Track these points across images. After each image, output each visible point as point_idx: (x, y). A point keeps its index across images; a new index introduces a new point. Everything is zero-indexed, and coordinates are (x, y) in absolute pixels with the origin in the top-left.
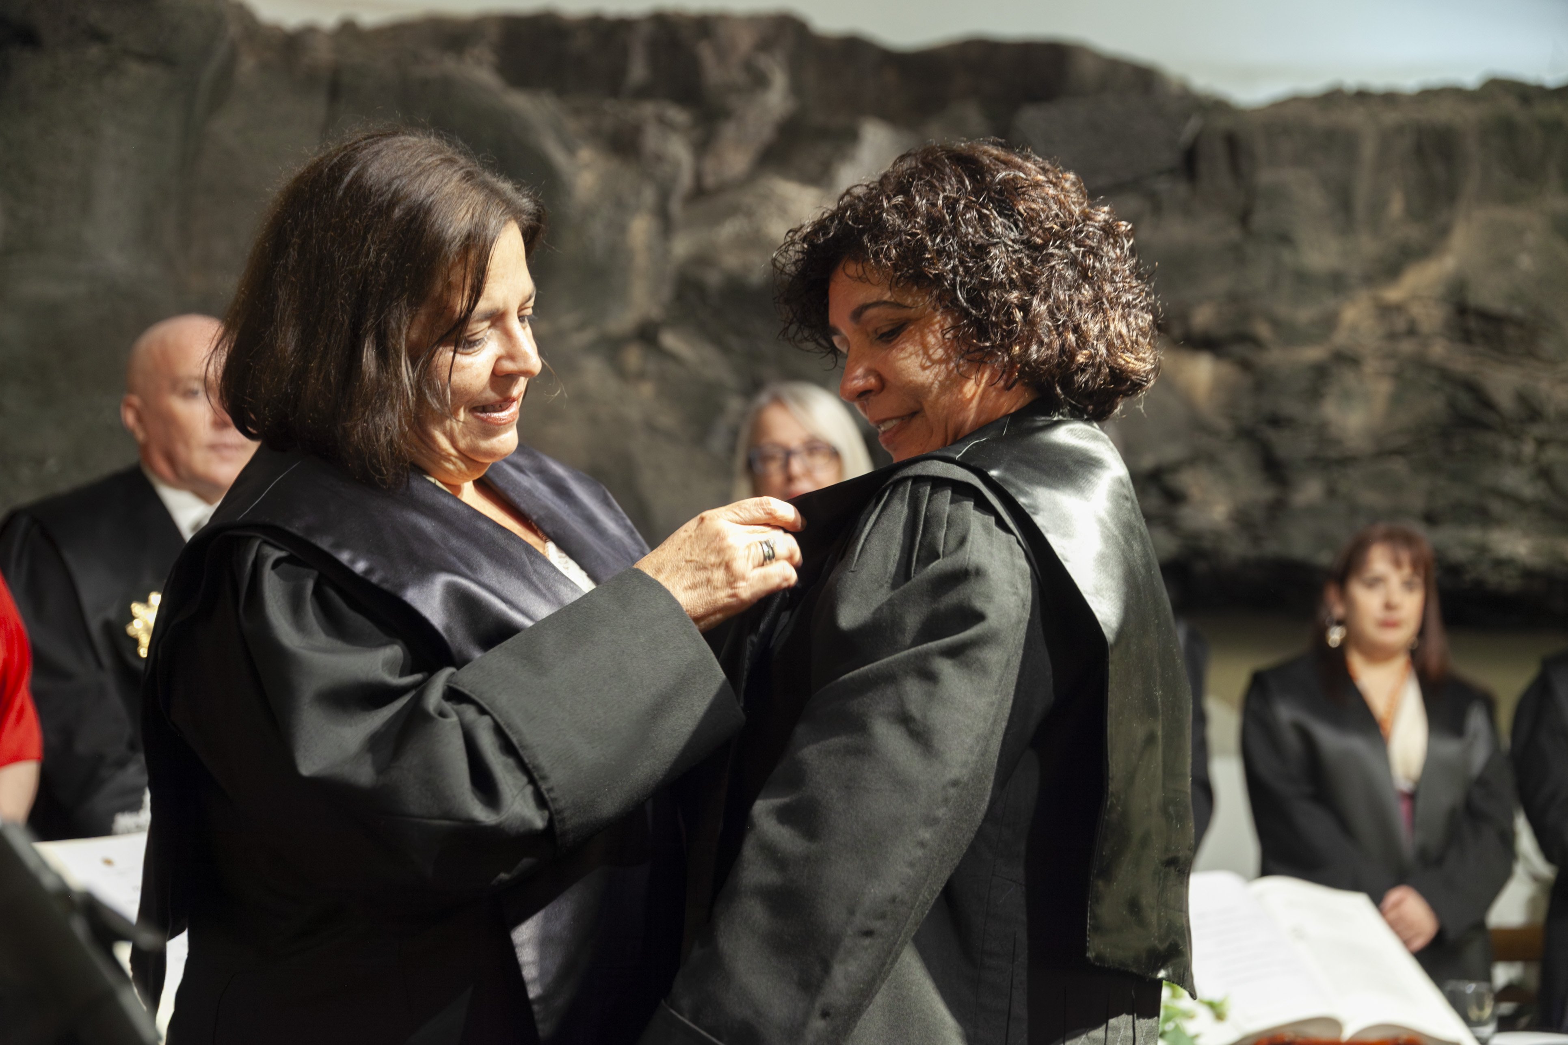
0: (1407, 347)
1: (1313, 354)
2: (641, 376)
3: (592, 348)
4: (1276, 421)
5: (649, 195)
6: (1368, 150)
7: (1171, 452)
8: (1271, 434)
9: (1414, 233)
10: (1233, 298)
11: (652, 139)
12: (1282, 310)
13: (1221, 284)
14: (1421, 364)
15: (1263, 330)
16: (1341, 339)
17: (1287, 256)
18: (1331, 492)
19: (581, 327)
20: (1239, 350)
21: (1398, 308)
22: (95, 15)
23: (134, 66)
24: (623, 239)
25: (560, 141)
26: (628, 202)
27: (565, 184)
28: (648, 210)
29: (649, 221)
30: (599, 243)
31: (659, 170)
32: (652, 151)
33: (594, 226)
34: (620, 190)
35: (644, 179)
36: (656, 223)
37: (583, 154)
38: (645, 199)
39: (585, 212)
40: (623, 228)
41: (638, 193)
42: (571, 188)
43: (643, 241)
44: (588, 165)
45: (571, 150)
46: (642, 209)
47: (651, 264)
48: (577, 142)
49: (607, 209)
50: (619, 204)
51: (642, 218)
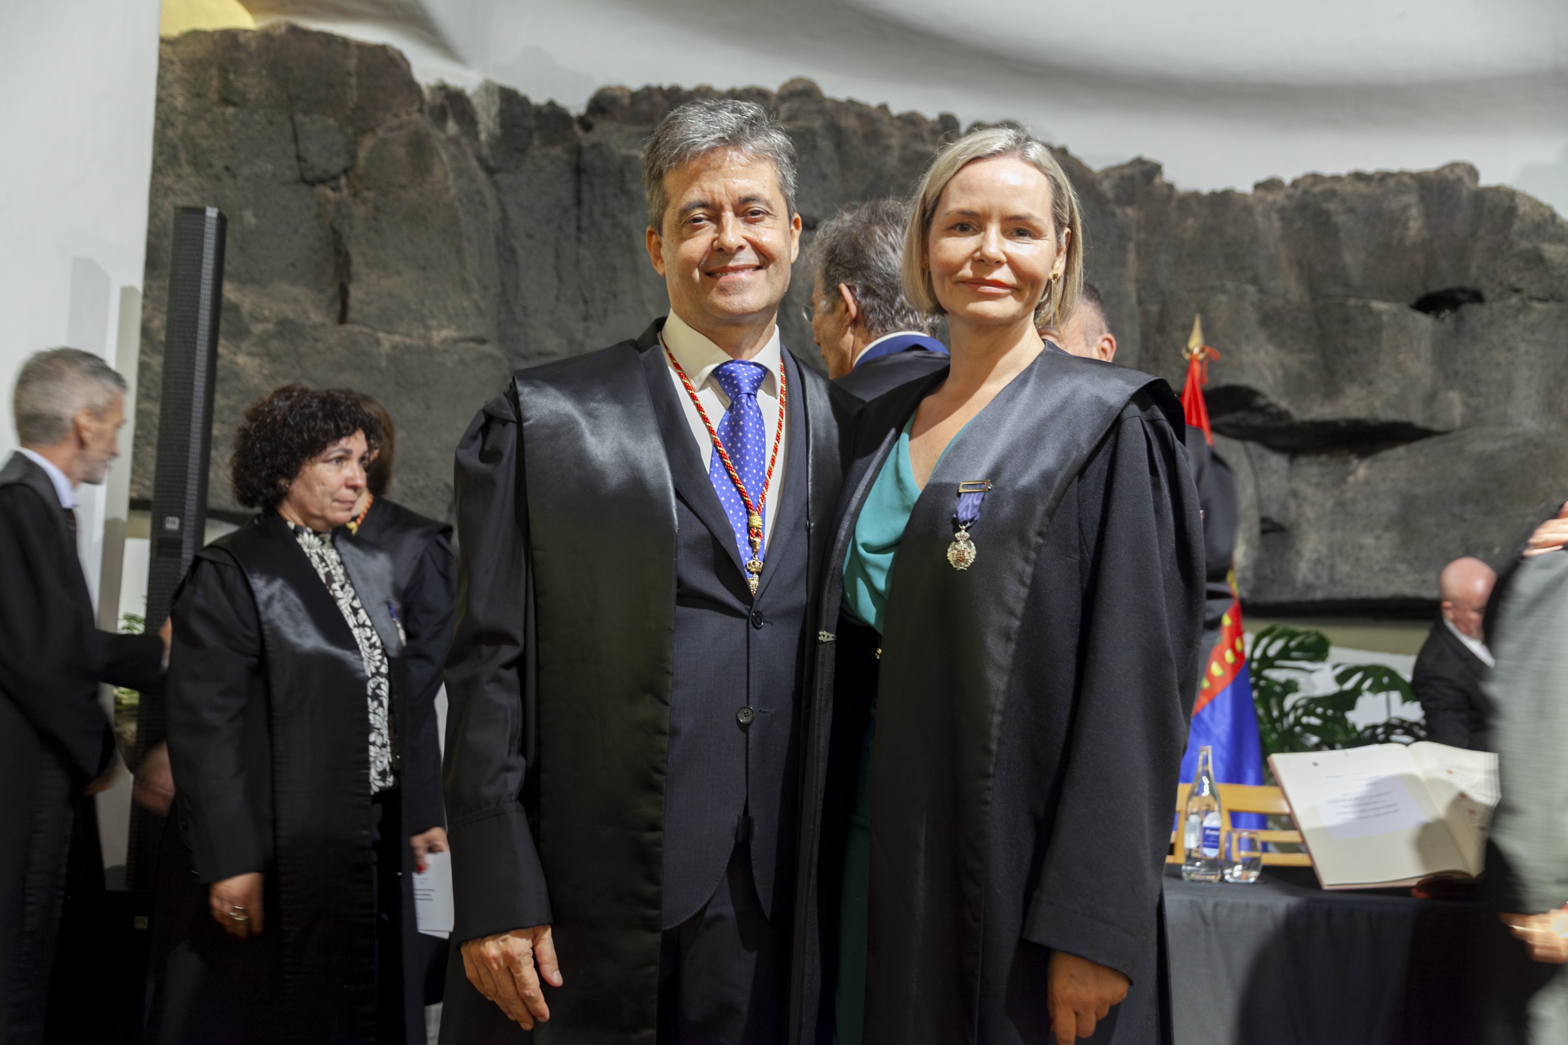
22: (1513, 279)
23: (1538, 305)
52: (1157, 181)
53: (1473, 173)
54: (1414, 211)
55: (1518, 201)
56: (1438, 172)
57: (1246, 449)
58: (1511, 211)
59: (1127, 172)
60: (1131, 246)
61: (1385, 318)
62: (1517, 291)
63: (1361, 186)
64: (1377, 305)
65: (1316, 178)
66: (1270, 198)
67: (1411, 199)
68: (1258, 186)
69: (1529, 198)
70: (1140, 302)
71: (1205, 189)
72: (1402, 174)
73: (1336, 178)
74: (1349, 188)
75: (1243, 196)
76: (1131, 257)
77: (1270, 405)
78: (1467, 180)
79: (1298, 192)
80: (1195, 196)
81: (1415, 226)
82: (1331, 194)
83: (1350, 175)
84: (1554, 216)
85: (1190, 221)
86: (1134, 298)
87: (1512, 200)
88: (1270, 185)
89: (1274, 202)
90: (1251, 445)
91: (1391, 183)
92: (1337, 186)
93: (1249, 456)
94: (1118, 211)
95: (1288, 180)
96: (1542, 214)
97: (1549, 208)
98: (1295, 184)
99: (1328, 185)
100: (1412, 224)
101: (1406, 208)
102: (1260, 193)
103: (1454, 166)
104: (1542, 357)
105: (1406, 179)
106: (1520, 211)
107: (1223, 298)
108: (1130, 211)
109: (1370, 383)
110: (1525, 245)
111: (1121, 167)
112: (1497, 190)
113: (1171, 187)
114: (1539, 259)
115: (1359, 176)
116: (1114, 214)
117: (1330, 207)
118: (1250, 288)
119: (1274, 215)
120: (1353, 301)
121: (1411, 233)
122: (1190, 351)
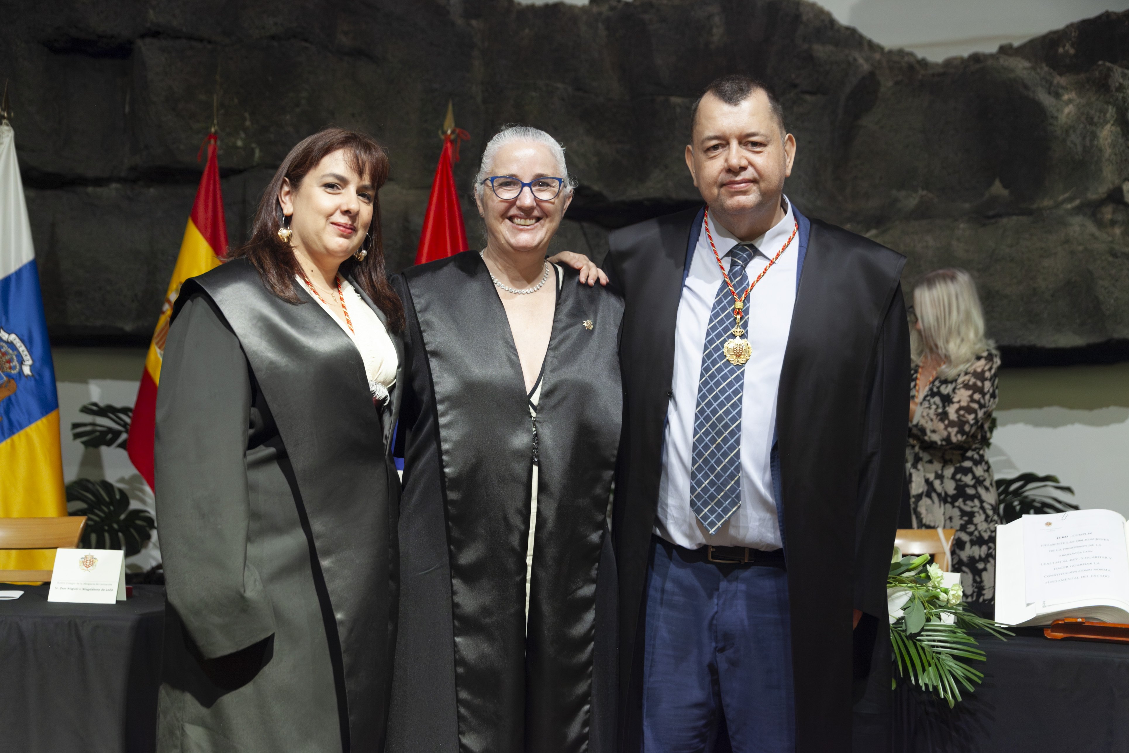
2: (1113, 223)
3: (1078, 210)
5: (1111, 111)
19: (1071, 199)
22: (793, 76)
23: (808, 97)
24: (1095, 143)
25: (1049, 93)
26: (1096, 119)
27: (1052, 117)
28: (1112, 122)
29: (1113, 128)
30: (1080, 148)
31: (1120, 96)
32: (1117, 84)
33: (1074, 138)
34: (1092, 112)
35: (1108, 103)
36: (1119, 129)
37: (1066, 97)
38: (1108, 115)
39: (1067, 131)
40: (1094, 136)
41: (1104, 112)
42: (1056, 118)
43: (1109, 140)
44: (1070, 101)
45: (1057, 96)
46: (1106, 122)
47: (1116, 154)
48: (1061, 91)
49: (1082, 126)
50: (1091, 121)
51: (1108, 127)
54: (717, 19)
55: (802, 9)
57: (582, 228)
58: (797, 17)
60: (476, 53)
61: (678, 110)
62: (795, 86)
64: (674, 100)
66: (595, 9)
67: (714, 9)
69: (814, 7)
75: (572, 7)
76: (477, 63)
79: (620, 6)
80: (532, 8)
81: (718, 33)
84: (833, 22)
85: (527, 31)
87: (798, 9)
89: (600, 14)
90: (585, 225)
93: (585, 234)
96: (823, 21)
97: (829, 15)
100: (715, 30)
101: (710, 17)
102: (590, 6)
104: (810, 142)
106: (804, 18)
107: (534, 94)
108: (474, 22)
109: (666, 167)
110: (806, 46)
114: (809, 58)
116: (456, 26)
117: (646, 17)
118: (560, 85)
119: (600, 25)
120: (661, 98)
121: (716, 39)
122: (444, 133)
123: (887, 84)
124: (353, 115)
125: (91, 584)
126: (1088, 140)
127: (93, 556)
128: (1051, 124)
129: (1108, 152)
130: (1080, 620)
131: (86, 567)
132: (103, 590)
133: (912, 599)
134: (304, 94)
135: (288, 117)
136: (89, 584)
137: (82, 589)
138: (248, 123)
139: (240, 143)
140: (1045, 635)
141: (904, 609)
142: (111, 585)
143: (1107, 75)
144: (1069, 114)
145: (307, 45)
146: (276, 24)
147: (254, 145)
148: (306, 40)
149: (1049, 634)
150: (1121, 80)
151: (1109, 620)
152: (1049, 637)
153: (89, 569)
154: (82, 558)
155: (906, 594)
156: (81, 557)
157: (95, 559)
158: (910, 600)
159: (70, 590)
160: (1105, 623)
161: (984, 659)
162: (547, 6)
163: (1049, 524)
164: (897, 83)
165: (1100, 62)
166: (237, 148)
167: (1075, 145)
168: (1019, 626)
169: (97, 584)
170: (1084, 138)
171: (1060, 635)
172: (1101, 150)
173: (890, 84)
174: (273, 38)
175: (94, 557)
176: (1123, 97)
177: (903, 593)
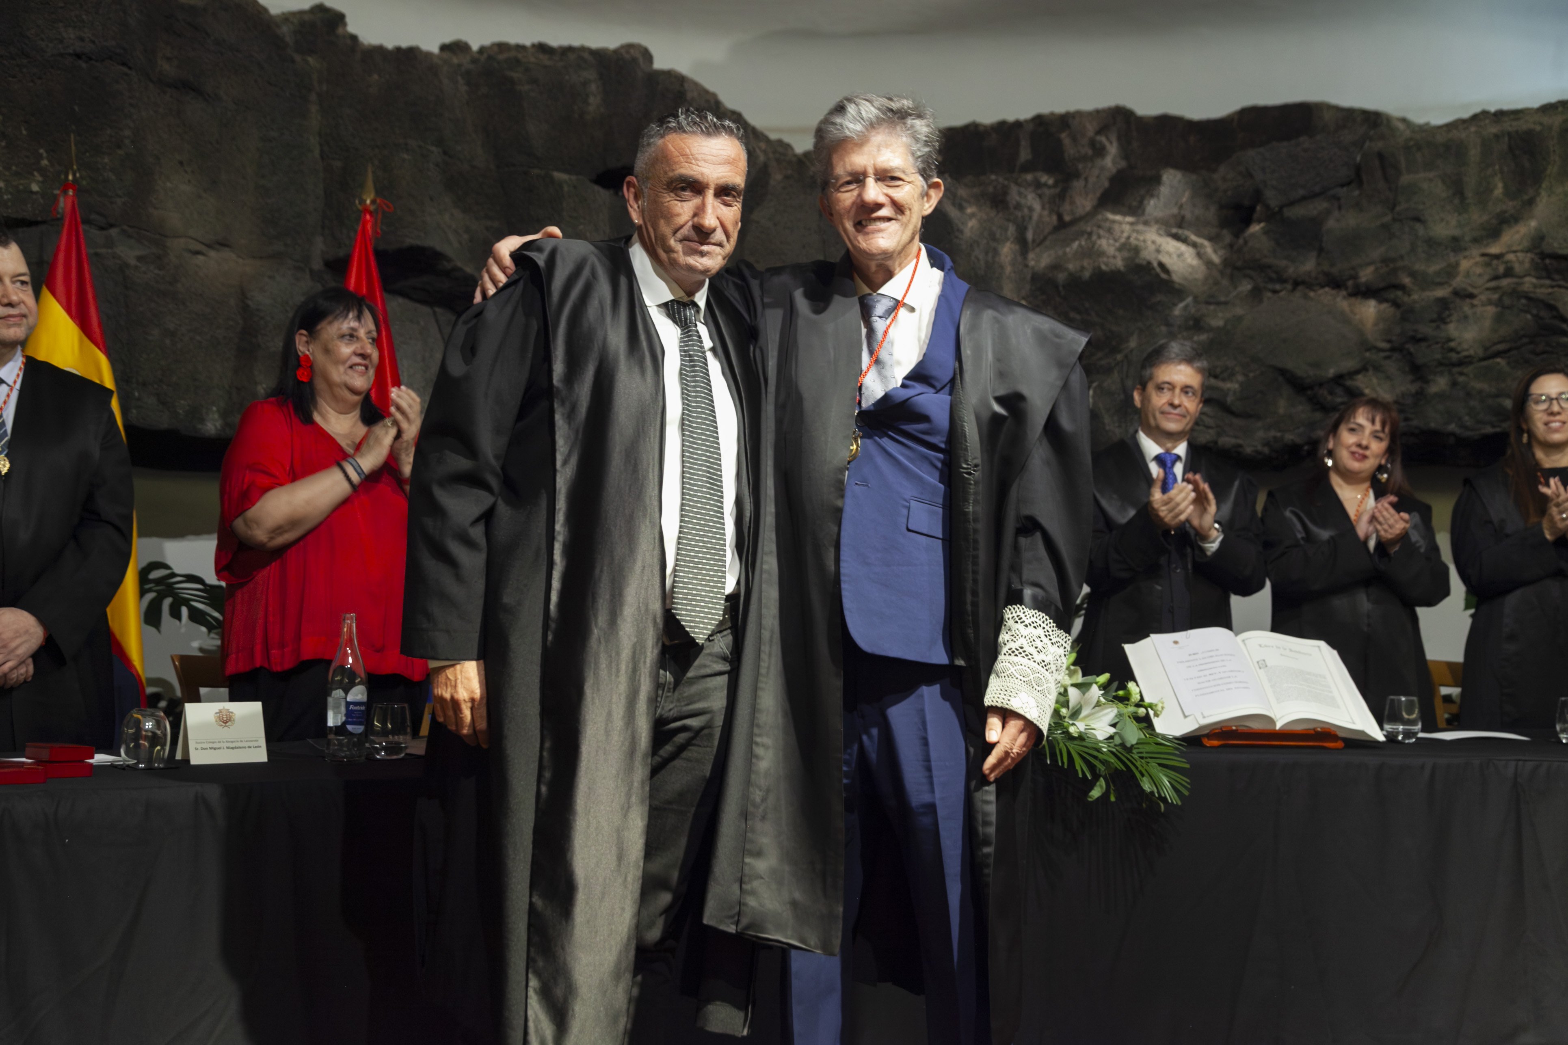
0: (1505, 282)
1: (1440, 293)
4: (1417, 340)
5: (1012, 229)
6: (1474, 153)
7: (1349, 364)
8: (1411, 347)
9: (1510, 206)
10: (1385, 261)
11: (1014, 195)
12: (1419, 267)
13: (1377, 253)
14: (1515, 293)
15: (1407, 280)
16: (1458, 282)
17: (1420, 230)
18: (1454, 384)
20: (1391, 295)
21: (1498, 257)
24: (997, 259)
25: (954, 204)
26: (998, 236)
27: (958, 230)
28: (1012, 239)
29: (1013, 246)
30: (982, 263)
31: (1019, 214)
32: (1014, 202)
33: (978, 253)
34: (994, 228)
35: (1009, 220)
36: (1017, 247)
37: (969, 210)
38: (1009, 233)
39: (971, 245)
40: (996, 252)
41: (1006, 230)
42: (962, 232)
43: (1009, 258)
44: (973, 215)
45: (961, 208)
46: (1007, 239)
47: (1015, 272)
48: (965, 204)
49: (985, 241)
50: (993, 237)
51: (1008, 244)
52: (340, 31)
53: (647, 56)
54: (593, 87)
55: (686, 85)
56: (616, 51)
57: (435, 313)
58: (681, 95)
59: (306, 17)
60: (313, 97)
61: (566, 189)
63: (545, 59)
64: (558, 175)
65: (502, 47)
66: (455, 61)
67: (590, 74)
68: (444, 48)
69: (696, 84)
70: (323, 156)
71: (390, 45)
72: (583, 49)
73: (520, 48)
74: (532, 59)
75: (429, 55)
76: (314, 109)
77: (456, 269)
78: (641, 60)
79: (483, 58)
80: (380, 50)
81: (594, 102)
82: (515, 63)
83: (533, 46)
84: (718, 104)
85: (375, 77)
86: (317, 152)
87: (682, 85)
88: (456, 48)
89: (460, 66)
90: (437, 310)
91: (572, 56)
92: (520, 56)
93: (437, 321)
94: (298, 58)
95: (475, 47)
97: (714, 95)
98: (482, 50)
99: (513, 54)
100: (591, 100)
101: (585, 84)
102: (446, 55)
103: (630, 46)
105: (586, 55)
106: (689, 95)
107: (406, 156)
108: (312, 60)
111: (302, 13)
112: (670, 75)
113: (354, 38)
115: (542, 48)
116: (293, 61)
117: (515, 75)
118: (433, 149)
119: (459, 78)
120: (536, 171)
121: (591, 109)
122: (362, 202)
123: (777, 177)
124: (181, 163)
125: (234, 742)
126: (990, 255)
127: (228, 710)
128: (957, 237)
129: (1008, 269)
130: (1234, 728)
131: (223, 722)
132: (250, 747)
133: (1120, 715)
134: (127, 133)
135: (106, 160)
136: (232, 742)
137: (225, 748)
138: (45, 162)
139: (35, 187)
140: (1205, 743)
141: (1114, 725)
142: (257, 741)
143: (1005, 192)
144: (972, 227)
145: (125, 69)
146: (82, 39)
147: (57, 192)
148: (124, 64)
149: (1208, 743)
150: (1018, 198)
151: (1256, 726)
152: (1208, 745)
153: (227, 724)
154: (216, 713)
155: (1112, 711)
156: (214, 712)
157: (232, 713)
158: (1116, 716)
159: (213, 750)
160: (1252, 729)
161: (1187, 766)
162: (398, 49)
163: (1176, 642)
164: (787, 177)
165: (993, 177)
166: (32, 192)
167: (978, 260)
168: (1186, 736)
169: (241, 741)
170: (987, 253)
171: (1215, 743)
172: (1002, 267)
173: (779, 177)
174: (78, 56)
175: (230, 711)
176: (1023, 217)
177: (1109, 710)
